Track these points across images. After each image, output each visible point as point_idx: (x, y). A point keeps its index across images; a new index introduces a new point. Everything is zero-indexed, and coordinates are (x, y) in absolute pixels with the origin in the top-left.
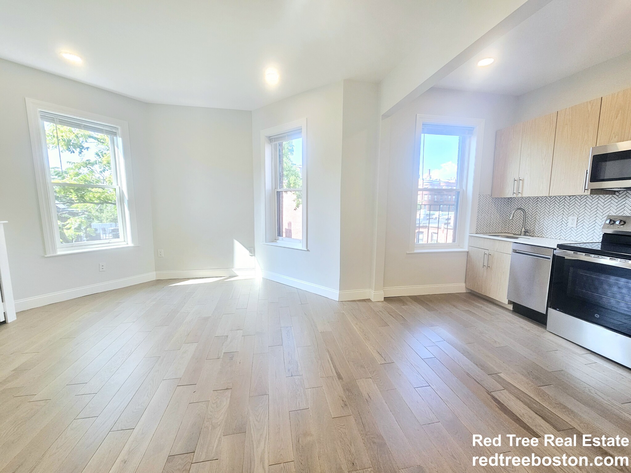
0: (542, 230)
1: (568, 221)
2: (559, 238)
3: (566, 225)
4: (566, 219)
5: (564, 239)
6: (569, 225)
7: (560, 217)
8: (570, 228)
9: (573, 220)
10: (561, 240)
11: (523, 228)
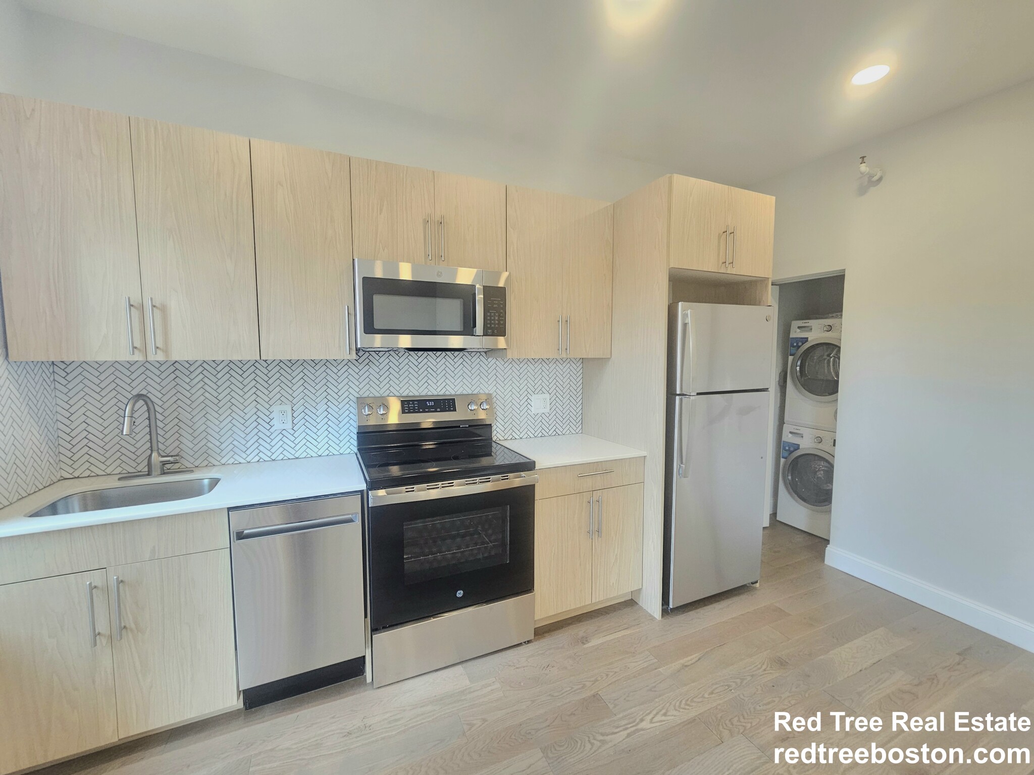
0: (205, 448)
1: (271, 417)
2: (257, 458)
3: (268, 427)
4: (267, 413)
5: (267, 459)
6: (277, 425)
7: (251, 410)
8: (280, 431)
9: (283, 413)
10: (261, 463)
11: (155, 455)
